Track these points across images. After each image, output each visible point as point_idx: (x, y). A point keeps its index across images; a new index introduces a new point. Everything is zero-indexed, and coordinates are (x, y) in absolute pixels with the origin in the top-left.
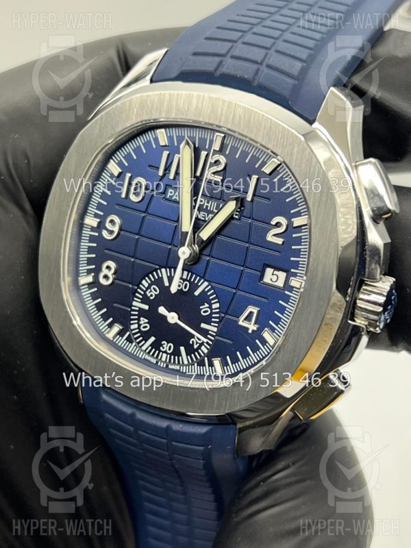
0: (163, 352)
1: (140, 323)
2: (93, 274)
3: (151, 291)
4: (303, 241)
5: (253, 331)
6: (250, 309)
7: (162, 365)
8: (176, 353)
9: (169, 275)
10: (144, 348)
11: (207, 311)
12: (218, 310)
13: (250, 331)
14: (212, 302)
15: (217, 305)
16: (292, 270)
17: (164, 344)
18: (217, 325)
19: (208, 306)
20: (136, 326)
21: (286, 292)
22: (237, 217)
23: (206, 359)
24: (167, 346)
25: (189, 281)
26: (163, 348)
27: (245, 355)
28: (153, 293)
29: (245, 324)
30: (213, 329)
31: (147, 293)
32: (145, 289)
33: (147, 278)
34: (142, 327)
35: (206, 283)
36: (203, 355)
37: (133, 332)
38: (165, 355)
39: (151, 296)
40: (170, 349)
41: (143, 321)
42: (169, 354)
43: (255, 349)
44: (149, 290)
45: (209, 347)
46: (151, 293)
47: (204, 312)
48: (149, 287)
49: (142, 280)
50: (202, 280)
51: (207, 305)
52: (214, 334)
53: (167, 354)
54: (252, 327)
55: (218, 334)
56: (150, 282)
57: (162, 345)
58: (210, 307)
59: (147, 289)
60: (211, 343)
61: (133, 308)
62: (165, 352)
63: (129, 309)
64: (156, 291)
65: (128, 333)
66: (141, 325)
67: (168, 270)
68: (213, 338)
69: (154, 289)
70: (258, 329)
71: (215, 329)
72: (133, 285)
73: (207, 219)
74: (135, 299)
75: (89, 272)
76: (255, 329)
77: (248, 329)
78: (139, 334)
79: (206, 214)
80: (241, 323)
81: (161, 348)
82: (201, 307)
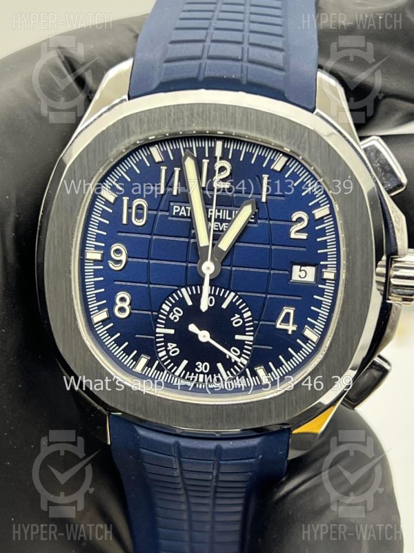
0: (199, 373)
1: (168, 349)
2: (106, 310)
3: (174, 314)
4: (327, 231)
5: (293, 331)
6: (286, 310)
7: (200, 387)
8: (214, 371)
9: (190, 293)
10: (177, 373)
11: (239, 322)
12: (251, 318)
13: (290, 332)
14: (243, 311)
15: (249, 314)
16: (322, 263)
17: (199, 365)
18: (252, 333)
19: (239, 316)
20: (164, 353)
21: (320, 286)
22: (253, 221)
23: (247, 370)
24: (202, 366)
25: (214, 295)
26: (199, 369)
27: (289, 357)
28: (177, 315)
29: (284, 327)
30: (248, 338)
31: (170, 316)
32: (166, 313)
33: (166, 302)
34: (170, 353)
35: (233, 294)
36: (242, 367)
37: (162, 360)
38: (201, 376)
39: (175, 318)
40: (206, 369)
41: (171, 346)
42: (206, 373)
43: (298, 349)
44: (172, 313)
45: (248, 358)
46: (174, 316)
47: (236, 323)
48: (171, 310)
49: (162, 305)
50: (228, 292)
51: (237, 316)
52: (251, 343)
53: (204, 374)
54: (291, 328)
55: (255, 342)
56: (171, 305)
57: (197, 367)
58: (241, 317)
59: (169, 313)
60: (249, 353)
61: (157, 335)
62: (202, 372)
63: (154, 338)
64: (179, 313)
65: (157, 362)
66: (170, 350)
67: (188, 288)
68: (250, 348)
69: (177, 311)
70: (298, 328)
71: (252, 338)
72: (152, 311)
73: (221, 229)
74: (158, 325)
75: (100, 308)
76: (295, 329)
77: (287, 330)
78: (169, 361)
79: (219, 224)
80: (278, 326)
81: (196, 370)
82: (232, 319)
